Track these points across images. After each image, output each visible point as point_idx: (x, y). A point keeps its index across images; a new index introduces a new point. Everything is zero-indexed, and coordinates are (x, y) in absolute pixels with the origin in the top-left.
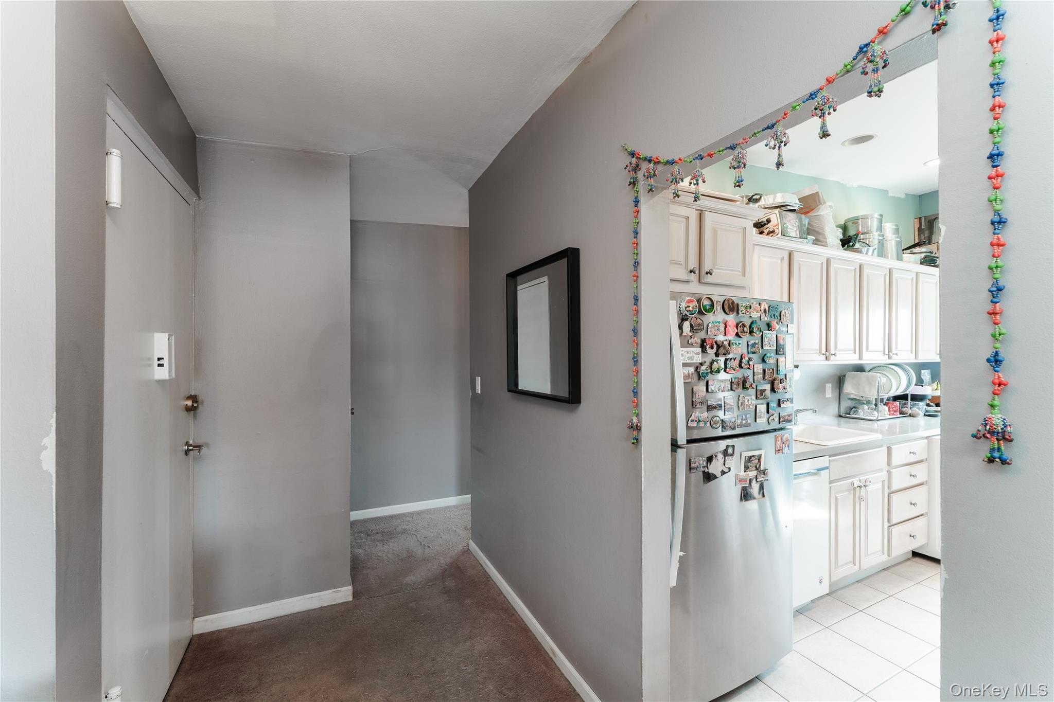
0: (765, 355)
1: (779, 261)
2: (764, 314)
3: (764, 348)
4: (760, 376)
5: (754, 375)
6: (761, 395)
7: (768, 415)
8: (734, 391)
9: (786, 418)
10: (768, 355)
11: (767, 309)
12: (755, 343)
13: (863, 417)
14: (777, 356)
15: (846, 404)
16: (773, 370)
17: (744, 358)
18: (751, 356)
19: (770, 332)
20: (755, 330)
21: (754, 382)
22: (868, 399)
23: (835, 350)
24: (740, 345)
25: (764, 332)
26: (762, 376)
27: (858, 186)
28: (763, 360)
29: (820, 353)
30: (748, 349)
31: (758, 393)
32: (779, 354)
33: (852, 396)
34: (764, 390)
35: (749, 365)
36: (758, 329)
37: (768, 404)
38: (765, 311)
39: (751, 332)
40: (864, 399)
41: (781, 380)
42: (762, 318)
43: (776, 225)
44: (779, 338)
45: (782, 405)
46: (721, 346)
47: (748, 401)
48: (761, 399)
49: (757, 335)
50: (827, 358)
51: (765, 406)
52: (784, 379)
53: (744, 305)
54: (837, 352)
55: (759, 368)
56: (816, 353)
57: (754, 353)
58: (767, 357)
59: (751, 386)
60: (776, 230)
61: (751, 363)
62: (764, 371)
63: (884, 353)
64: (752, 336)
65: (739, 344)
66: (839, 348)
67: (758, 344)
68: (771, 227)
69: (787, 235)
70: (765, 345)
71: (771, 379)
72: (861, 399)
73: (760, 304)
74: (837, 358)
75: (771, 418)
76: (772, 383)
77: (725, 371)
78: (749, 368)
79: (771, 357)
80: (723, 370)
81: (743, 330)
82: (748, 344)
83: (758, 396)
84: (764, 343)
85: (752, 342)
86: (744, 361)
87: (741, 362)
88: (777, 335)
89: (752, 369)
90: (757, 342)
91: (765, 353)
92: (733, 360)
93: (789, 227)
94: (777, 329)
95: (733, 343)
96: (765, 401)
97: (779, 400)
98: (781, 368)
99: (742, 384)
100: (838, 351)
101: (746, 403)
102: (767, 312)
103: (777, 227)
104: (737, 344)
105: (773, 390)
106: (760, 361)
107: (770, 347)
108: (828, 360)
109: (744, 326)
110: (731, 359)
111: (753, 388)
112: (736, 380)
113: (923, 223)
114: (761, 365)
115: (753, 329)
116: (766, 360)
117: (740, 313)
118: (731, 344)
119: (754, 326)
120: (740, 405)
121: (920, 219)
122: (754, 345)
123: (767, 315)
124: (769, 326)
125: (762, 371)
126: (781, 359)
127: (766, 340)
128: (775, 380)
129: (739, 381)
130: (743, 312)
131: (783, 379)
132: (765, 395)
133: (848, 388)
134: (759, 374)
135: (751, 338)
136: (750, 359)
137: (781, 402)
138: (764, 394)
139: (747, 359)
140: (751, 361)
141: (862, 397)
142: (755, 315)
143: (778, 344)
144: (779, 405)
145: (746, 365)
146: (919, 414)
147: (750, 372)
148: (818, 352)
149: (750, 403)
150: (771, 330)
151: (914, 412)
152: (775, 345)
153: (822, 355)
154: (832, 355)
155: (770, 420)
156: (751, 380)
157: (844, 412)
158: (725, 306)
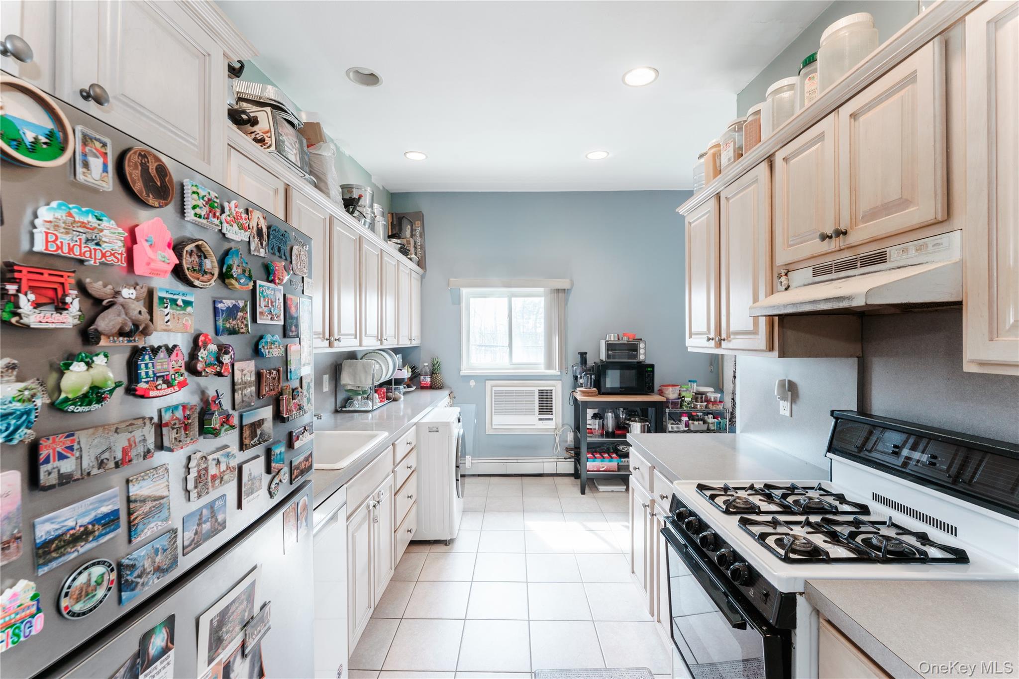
0: (261, 337)
1: (272, 193)
2: (257, 240)
3: (259, 321)
4: (249, 390)
5: (233, 391)
6: (253, 435)
7: (270, 477)
8: (171, 450)
9: (303, 466)
10: (269, 338)
11: (265, 230)
12: (235, 306)
13: (358, 409)
14: (287, 340)
15: (341, 396)
16: (278, 371)
17: (205, 346)
18: (225, 339)
19: (272, 285)
20: (235, 271)
21: (234, 408)
22: (364, 389)
23: (339, 334)
24: (189, 309)
25: (259, 282)
26: (253, 388)
27: (350, 156)
28: (257, 352)
29: (324, 337)
30: (215, 321)
31: (247, 433)
32: (290, 337)
33: (349, 388)
34: (260, 423)
35: (221, 363)
36: (244, 271)
37: (268, 452)
38: (260, 232)
39: (224, 276)
40: (360, 389)
41: (293, 390)
42: (252, 248)
43: (267, 132)
44: (289, 302)
45: (297, 445)
46: (111, 305)
47: (218, 462)
48: (254, 446)
49: (242, 286)
50: (330, 345)
51: (261, 461)
52: (300, 389)
53: (202, 193)
54: (342, 337)
55: (246, 370)
56: (319, 338)
57: (233, 332)
58: (267, 343)
59: (227, 418)
60: (267, 139)
61: (226, 359)
62: (259, 375)
63: (378, 338)
64: (226, 286)
65: (187, 303)
66: (342, 331)
67: (243, 309)
68: (258, 132)
69: (284, 154)
70: (261, 313)
71: (273, 393)
72: (358, 389)
73: (247, 211)
74: (341, 344)
75: (276, 480)
76: (277, 403)
77: (130, 391)
78: (219, 374)
79: (273, 343)
80: (120, 391)
81: (200, 265)
82: (216, 310)
83: (247, 442)
84: (258, 310)
85: (229, 303)
86: (202, 354)
87: (193, 355)
88: (284, 295)
89: (229, 377)
90: (241, 304)
91: (259, 334)
92: (162, 354)
93: (286, 143)
94: (285, 281)
95: (161, 299)
96: (260, 450)
97: (290, 434)
98: (293, 366)
99: (197, 424)
100: (342, 335)
101: (213, 471)
102: (265, 237)
103: (269, 135)
104: (180, 302)
105: (278, 417)
106: (249, 351)
107: (272, 319)
108: (332, 347)
109: (201, 252)
110: (155, 351)
111: (233, 427)
112: (179, 414)
113: (395, 219)
114: (253, 362)
115: (230, 268)
116: (265, 351)
117: (190, 214)
118: (156, 300)
119: (232, 260)
120: (191, 486)
121: (392, 214)
122: (232, 312)
123: (264, 243)
124: (269, 274)
125: (253, 378)
126: (294, 348)
127: (263, 304)
128: (281, 394)
129: (187, 418)
130: (198, 210)
131: (296, 389)
132: (261, 434)
133: (346, 379)
134: (246, 385)
135: (224, 292)
136: (223, 349)
137: (294, 438)
138: (259, 432)
139: (213, 348)
140: (227, 353)
141: (359, 387)
142: (236, 234)
143: (287, 315)
144: (290, 445)
145: (208, 365)
146: (400, 398)
147: (222, 386)
148: (321, 336)
149: (223, 467)
150: (273, 281)
151: (396, 396)
152: (282, 317)
153: (325, 341)
154: (336, 340)
155: (273, 486)
156: (226, 404)
157: (340, 406)
158: (127, 169)
